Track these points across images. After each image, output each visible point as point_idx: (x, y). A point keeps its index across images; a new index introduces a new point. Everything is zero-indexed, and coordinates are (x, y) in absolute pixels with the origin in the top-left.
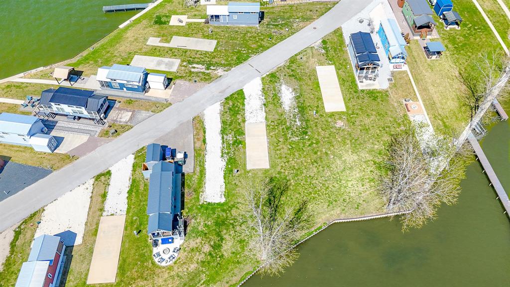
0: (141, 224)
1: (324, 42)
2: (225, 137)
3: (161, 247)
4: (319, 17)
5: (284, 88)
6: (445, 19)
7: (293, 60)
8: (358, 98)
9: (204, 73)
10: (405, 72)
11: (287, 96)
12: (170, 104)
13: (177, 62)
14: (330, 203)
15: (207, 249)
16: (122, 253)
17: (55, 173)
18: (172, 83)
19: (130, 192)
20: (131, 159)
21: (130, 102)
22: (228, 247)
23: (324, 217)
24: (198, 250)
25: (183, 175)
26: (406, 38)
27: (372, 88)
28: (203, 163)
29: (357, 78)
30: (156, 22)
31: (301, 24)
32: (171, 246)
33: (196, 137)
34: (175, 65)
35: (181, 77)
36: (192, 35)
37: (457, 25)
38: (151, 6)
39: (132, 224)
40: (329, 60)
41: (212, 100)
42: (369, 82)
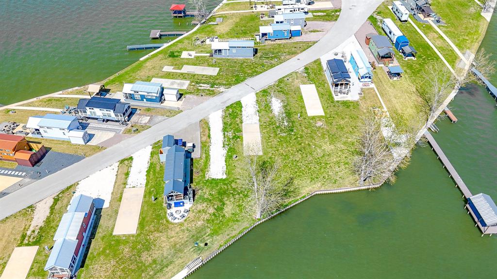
0: (157, 194)
1: (306, 68)
2: (226, 133)
3: (174, 209)
4: (301, 52)
5: (274, 100)
6: (404, 53)
7: (281, 81)
8: (334, 106)
9: (209, 90)
10: (372, 89)
11: (277, 106)
12: (182, 111)
13: (187, 83)
14: (312, 179)
15: (211, 210)
16: (141, 213)
17: (87, 158)
18: (183, 97)
19: (148, 172)
20: (149, 149)
21: (149, 109)
22: (229, 209)
23: (307, 189)
24: (204, 211)
25: (192, 159)
26: (373, 65)
27: (345, 99)
28: (208, 151)
29: (333, 93)
30: (170, 56)
31: (287, 57)
32: (182, 209)
33: (203, 134)
34: (185, 85)
35: (191, 93)
36: (199, 65)
37: (414, 56)
38: (166, 45)
39: (150, 193)
40: (311, 80)
41: (216, 109)
42: (343, 95)
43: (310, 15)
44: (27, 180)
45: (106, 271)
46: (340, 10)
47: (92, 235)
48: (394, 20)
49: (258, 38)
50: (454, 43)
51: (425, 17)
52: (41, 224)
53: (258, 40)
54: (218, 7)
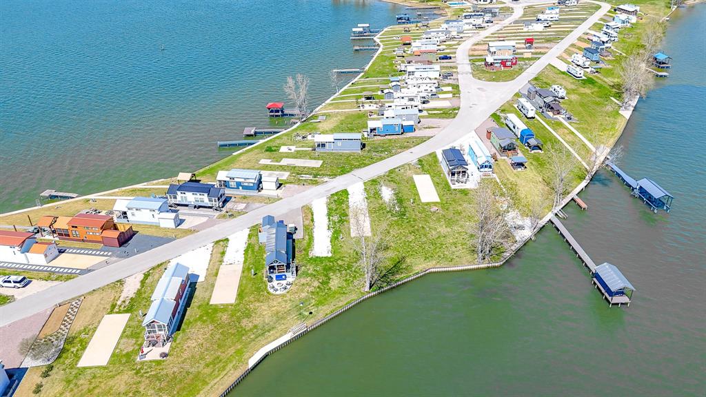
0: (256, 270)
1: (420, 161)
2: (331, 218)
3: (275, 282)
4: (415, 146)
5: (384, 188)
6: (529, 146)
7: (391, 172)
8: (451, 194)
9: (311, 180)
10: (493, 178)
11: (387, 194)
12: (281, 199)
13: (288, 173)
14: (427, 258)
15: (316, 284)
16: (240, 286)
17: (178, 240)
18: (283, 186)
19: (246, 251)
20: (247, 232)
21: (245, 197)
22: (335, 282)
23: (420, 267)
24: (308, 284)
25: (294, 240)
26: (495, 158)
27: (463, 188)
28: (311, 233)
29: (449, 181)
30: (267, 151)
31: (399, 150)
32: (284, 282)
33: (305, 218)
34: (285, 176)
35: (291, 183)
36: (300, 158)
37: (541, 149)
38: (261, 141)
39: (249, 269)
40: (424, 171)
41: (319, 196)
42: (460, 184)
43: (425, 113)
44: (114, 259)
45: (204, 334)
46: (459, 108)
47: (188, 304)
48: (519, 117)
49: (366, 134)
50: (587, 138)
51: (554, 114)
52: (132, 295)
53: (366, 136)
54: (321, 106)
